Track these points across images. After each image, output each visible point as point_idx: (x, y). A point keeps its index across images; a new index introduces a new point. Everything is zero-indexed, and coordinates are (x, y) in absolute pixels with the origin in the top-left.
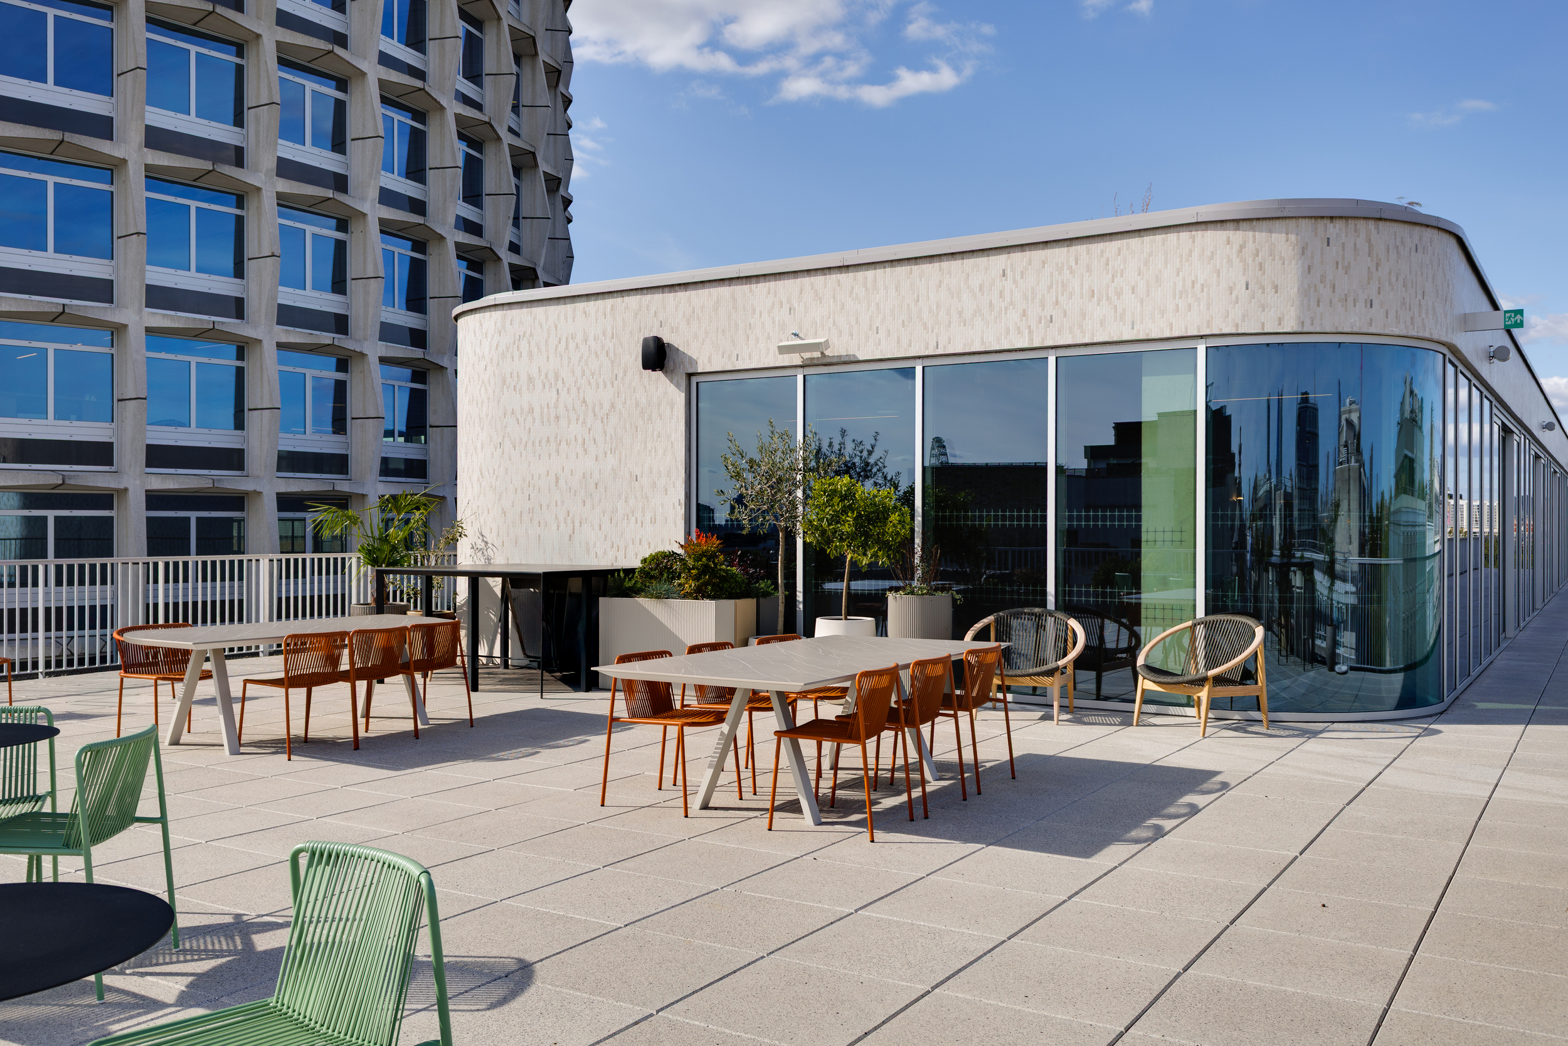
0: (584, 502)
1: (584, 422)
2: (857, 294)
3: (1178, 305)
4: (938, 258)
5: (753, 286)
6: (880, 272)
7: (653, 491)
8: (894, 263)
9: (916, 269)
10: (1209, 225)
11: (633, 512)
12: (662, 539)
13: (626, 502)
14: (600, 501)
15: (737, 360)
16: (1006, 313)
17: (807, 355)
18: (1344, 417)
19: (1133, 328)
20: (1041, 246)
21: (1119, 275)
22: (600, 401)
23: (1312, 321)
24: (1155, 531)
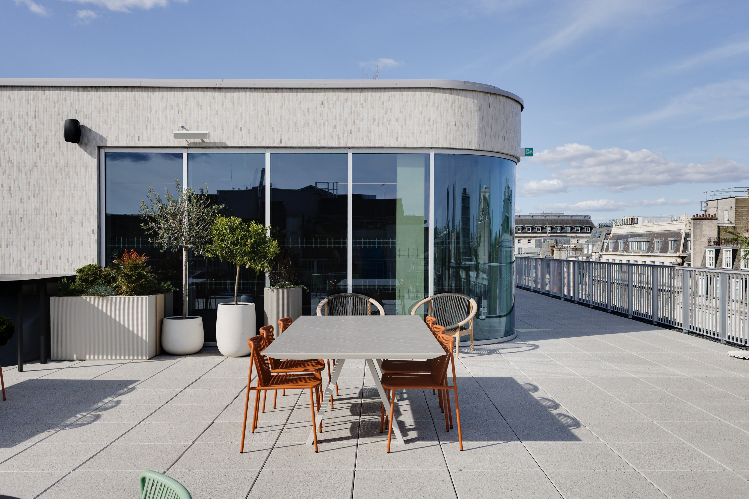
0: (10, 231)
1: (10, 175)
2: (227, 106)
3: (421, 130)
4: (281, 90)
5: (151, 94)
6: (242, 94)
7: (71, 223)
8: (252, 90)
9: (267, 95)
10: (437, 90)
11: (53, 238)
12: (79, 256)
13: (47, 230)
14: (25, 230)
15: (139, 140)
16: (324, 126)
17: (192, 141)
18: (482, 194)
19: (397, 141)
20: (345, 90)
21: (389, 111)
22: (24, 161)
23: (483, 145)
24: (404, 250)
